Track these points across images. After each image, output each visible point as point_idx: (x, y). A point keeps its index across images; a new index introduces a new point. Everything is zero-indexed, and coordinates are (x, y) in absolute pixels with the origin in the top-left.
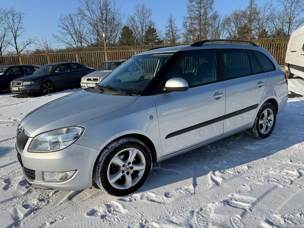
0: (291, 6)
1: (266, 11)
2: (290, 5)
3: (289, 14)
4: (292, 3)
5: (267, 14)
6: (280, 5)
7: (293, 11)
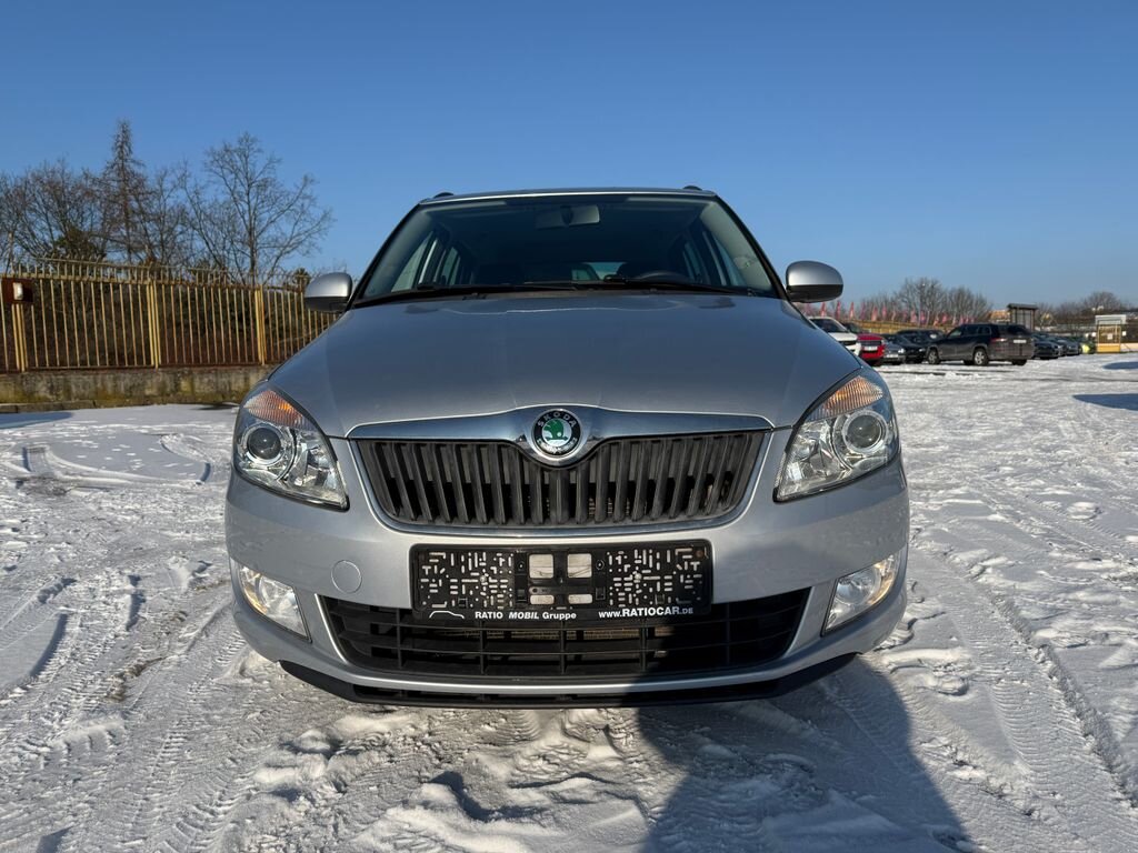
1: (166, 194)
2: (242, 190)
3: (247, 218)
5: (170, 202)
6: (214, 183)
7: (255, 209)
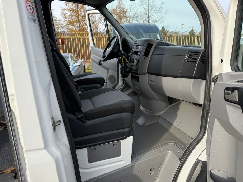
0: (148, 9)
4: (149, 7)
